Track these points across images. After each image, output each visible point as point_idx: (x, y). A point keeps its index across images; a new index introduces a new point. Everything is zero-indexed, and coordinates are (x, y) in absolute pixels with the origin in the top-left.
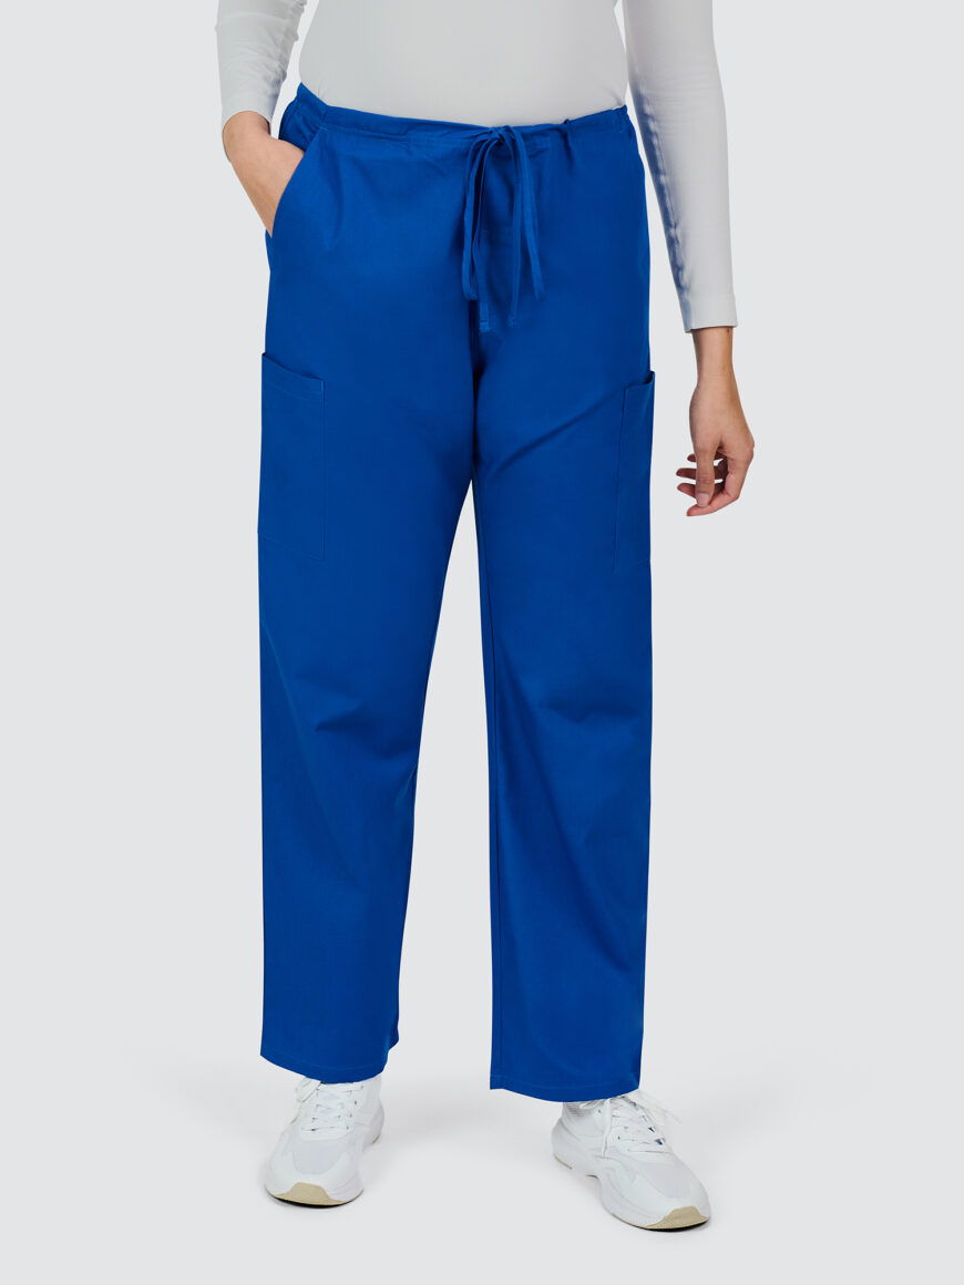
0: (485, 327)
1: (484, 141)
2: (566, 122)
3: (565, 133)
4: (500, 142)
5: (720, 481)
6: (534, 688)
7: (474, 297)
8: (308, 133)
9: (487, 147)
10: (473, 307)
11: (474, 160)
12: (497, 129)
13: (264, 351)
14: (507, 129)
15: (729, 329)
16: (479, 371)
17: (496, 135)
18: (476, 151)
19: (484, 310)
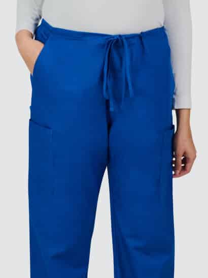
0: (112, 109)
1: (111, 40)
2: (142, 33)
3: (141, 37)
4: (117, 40)
5: (183, 165)
6: (131, 243)
7: (107, 98)
8: (46, 38)
9: (112, 43)
10: (107, 102)
11: (107, 47)
12: (116, 36)
13: (30, 118)
14: (120, 36)
15: (189, 109)
16: (110, 125)
17: (115, 38)
18: (108, 44)
19: (111, 103)
